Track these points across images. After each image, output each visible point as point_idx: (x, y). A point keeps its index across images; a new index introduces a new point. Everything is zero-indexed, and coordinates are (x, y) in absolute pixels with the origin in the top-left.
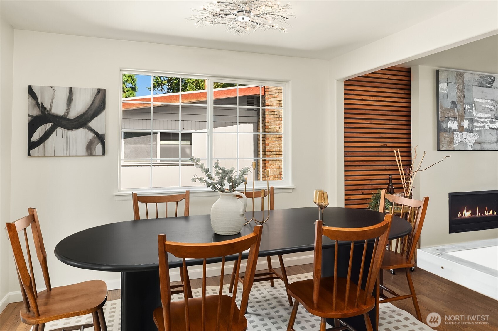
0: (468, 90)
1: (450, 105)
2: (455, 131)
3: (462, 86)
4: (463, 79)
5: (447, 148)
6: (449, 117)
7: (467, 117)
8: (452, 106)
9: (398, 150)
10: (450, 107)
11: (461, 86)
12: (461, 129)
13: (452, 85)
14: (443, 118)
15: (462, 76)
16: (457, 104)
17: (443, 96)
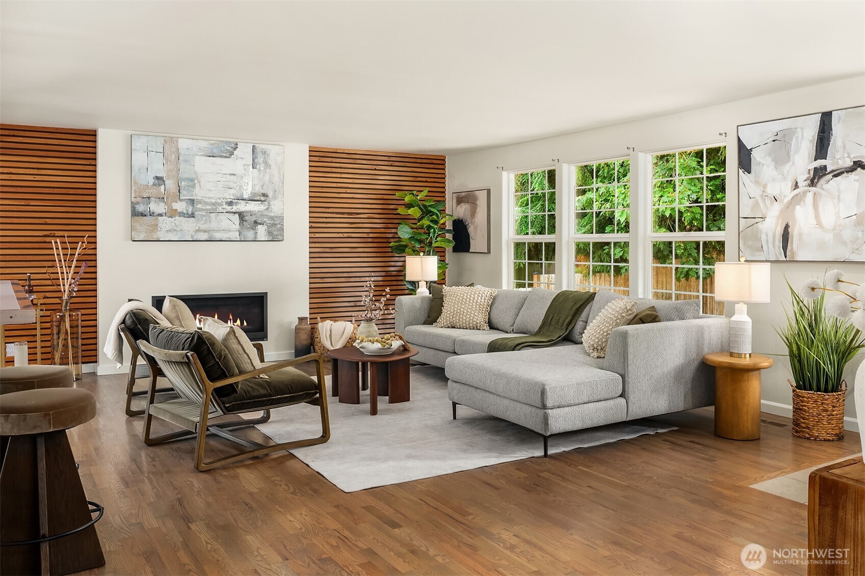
0: (186, 161)
1: (151, 181)
2: (160, 215)
3: (175, 157)
4: (178, 146)
5: (145, 238)
6: (149, 198)
7: (184, 196)
8: (157, 182)
9: (58, 241)
10: (151, 184)
11: (173, 156)
12: (172, 213)
13: (156, 154)
14: (138, 198)
15: (175, 142)
16: (165, 179)
17: (139, 169)
